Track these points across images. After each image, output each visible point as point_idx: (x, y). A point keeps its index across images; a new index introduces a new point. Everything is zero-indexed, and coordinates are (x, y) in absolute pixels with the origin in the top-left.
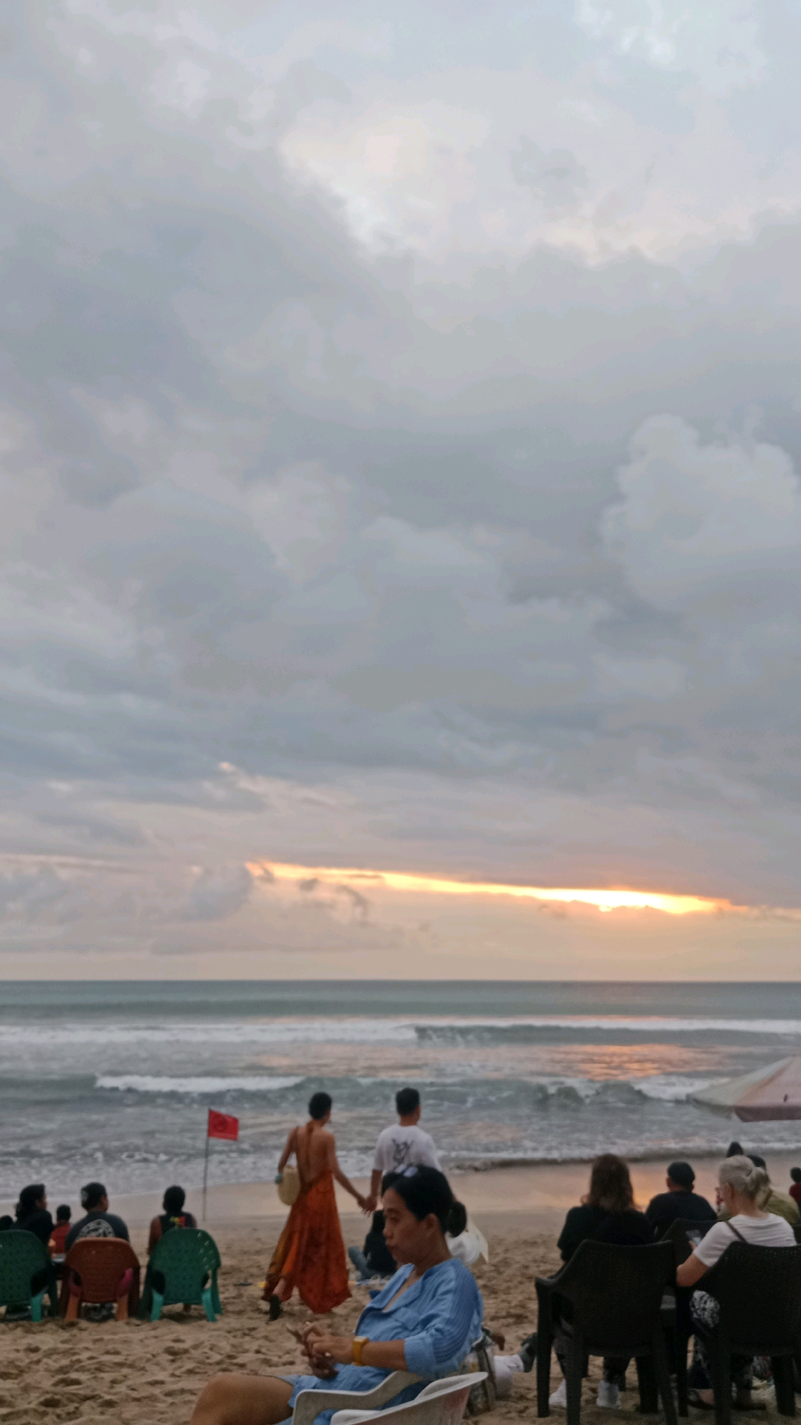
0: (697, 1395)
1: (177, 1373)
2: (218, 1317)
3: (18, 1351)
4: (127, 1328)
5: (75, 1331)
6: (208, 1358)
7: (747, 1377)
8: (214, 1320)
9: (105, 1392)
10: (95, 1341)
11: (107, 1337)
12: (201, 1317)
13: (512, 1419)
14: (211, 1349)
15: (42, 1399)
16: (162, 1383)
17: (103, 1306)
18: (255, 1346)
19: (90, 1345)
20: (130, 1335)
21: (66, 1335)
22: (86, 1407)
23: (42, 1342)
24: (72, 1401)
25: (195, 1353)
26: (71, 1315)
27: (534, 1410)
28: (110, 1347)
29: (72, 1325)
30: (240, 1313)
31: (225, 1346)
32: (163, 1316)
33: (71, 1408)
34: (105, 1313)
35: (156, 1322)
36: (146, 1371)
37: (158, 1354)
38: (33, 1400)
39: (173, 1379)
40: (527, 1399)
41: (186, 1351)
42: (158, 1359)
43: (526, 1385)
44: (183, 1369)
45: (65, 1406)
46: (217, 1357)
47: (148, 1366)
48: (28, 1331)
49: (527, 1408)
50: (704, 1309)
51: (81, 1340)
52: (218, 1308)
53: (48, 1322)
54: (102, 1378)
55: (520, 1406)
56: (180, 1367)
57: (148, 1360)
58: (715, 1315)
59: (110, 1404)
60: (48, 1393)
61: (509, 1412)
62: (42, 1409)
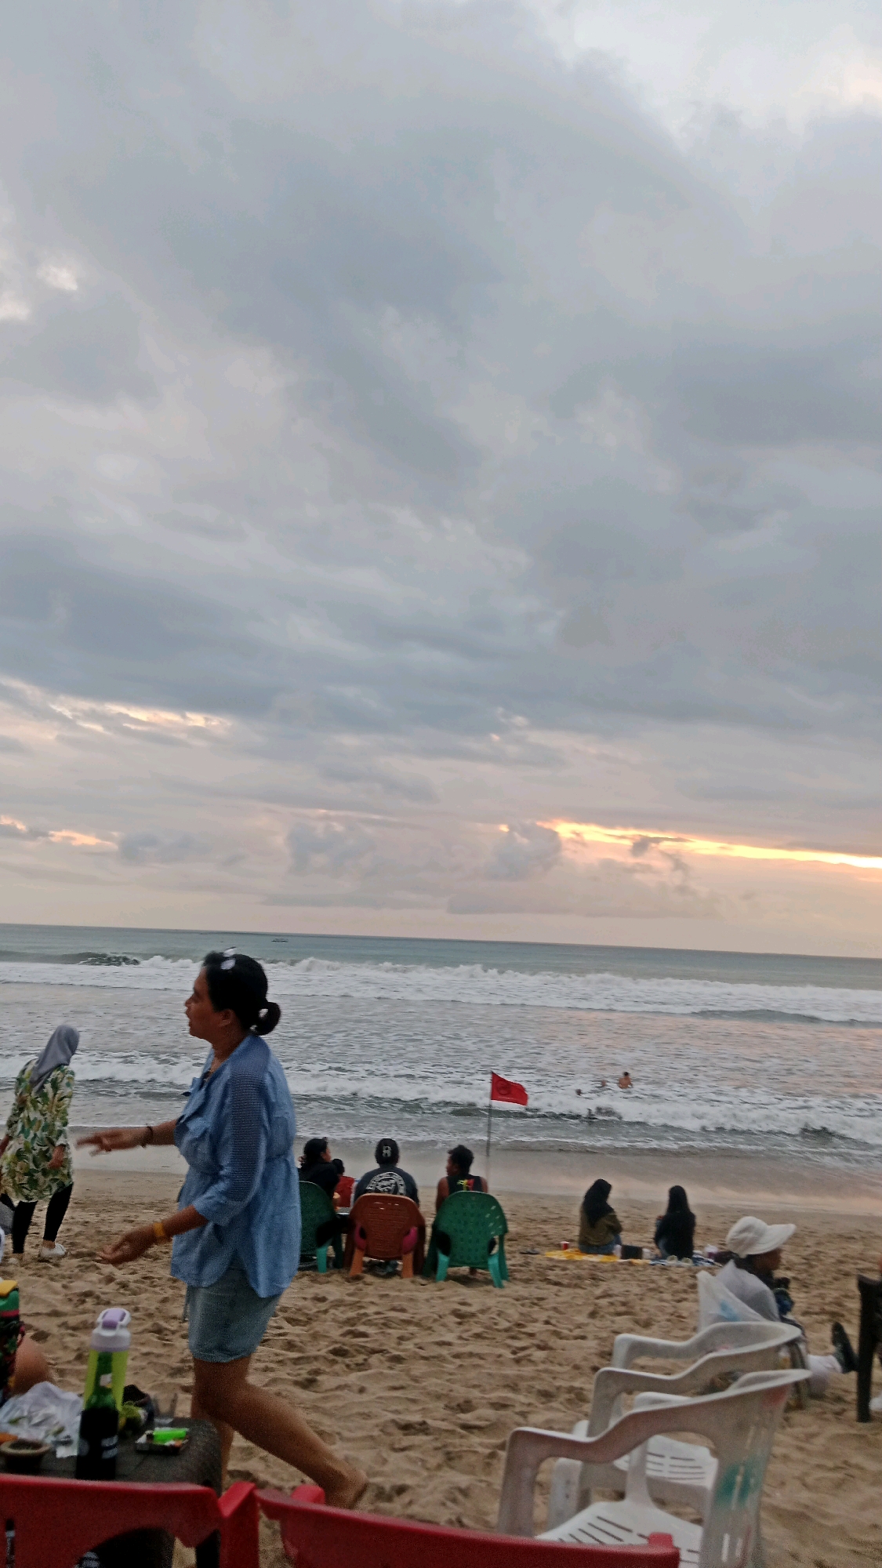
1: (465, 1335)
2: (504, 1283)
3: (305, 1299)
4: (412, 1287)
5: (361, 1285)
6: (496, 1324)
8: (501, 1286)
9: (394, 1348)
10: (382, 1296)
11: (393, 1293)
12: (488, 1282)
13: (827, 1420)
14: (499, 1315)
15: (331, 1348)
16: (449, 1344)
17: (387, 1263)
18: (543, 1316)
19: (376, 1300)
20: (415, 1293)
21: (351, 1288)
22: (374, 1359)
23: (328, 1293)
24: (360, 1353)
25: (483, 1318)
26: (356, 1269)
27: (853, 1413)
28: (396, 1304)
29: (357, 1278)
30: (527, 1281)
31: (514, 1313)
32: (448, 1278)
33: (360, 1359)
34: (390, 1269)
35: (442, 1283)
36: (433, 1331)
37: (445, 1315)
38: (323, 1348)
39: (460, 1342)
40: (845, 1402)
41: (473, 1315)
42: (445, 1320)
43: (844, 1386)
44: (470, 1333)
45: (353, 1356)
46: (505, 1324)
47: (435, 1326)
48: (314, 1281)
49: (844, 1410)
51: (367, 1295)
52: (504, 1274)
53: (333, 1274)
54: (389, 1334)
55: (837, 1407)
56: (467, 1331)
57: (435, 1321)
59: (398, 1359)
60: (336, 1342)
61: (825, 1413)
62: (332, 1357)
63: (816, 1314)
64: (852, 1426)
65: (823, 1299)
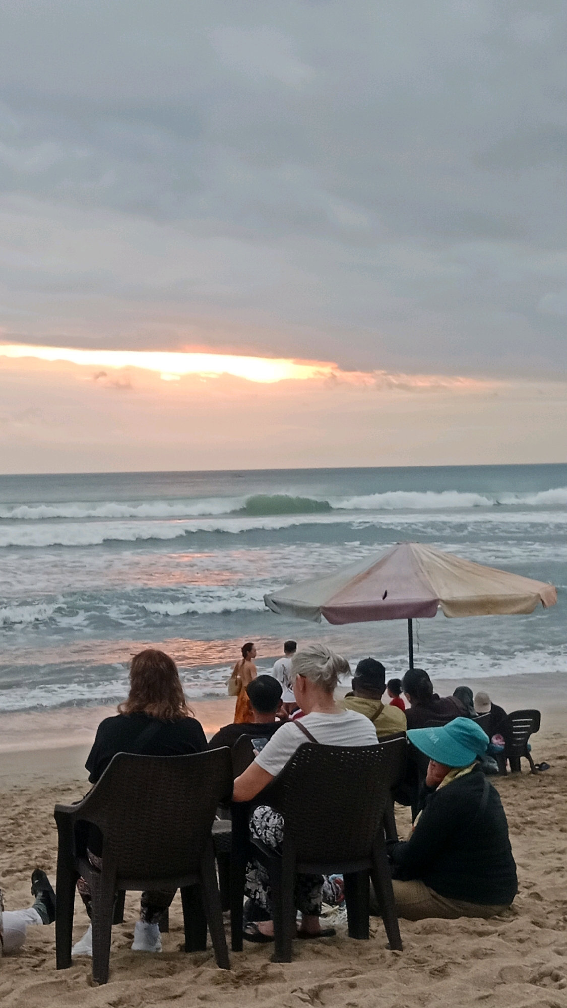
0: (255, 927)
7: (314, 902)
13: (24, 974)
27: (53, 962)
40: (45, 953)
43: (44, 938)
49: (42, 961)
50: (267, 827)
55: (35, 960)
58: (278, 833)
61: (21, 968)
63: (20, 871)
64: (51, 975)
65: (29, 855)
